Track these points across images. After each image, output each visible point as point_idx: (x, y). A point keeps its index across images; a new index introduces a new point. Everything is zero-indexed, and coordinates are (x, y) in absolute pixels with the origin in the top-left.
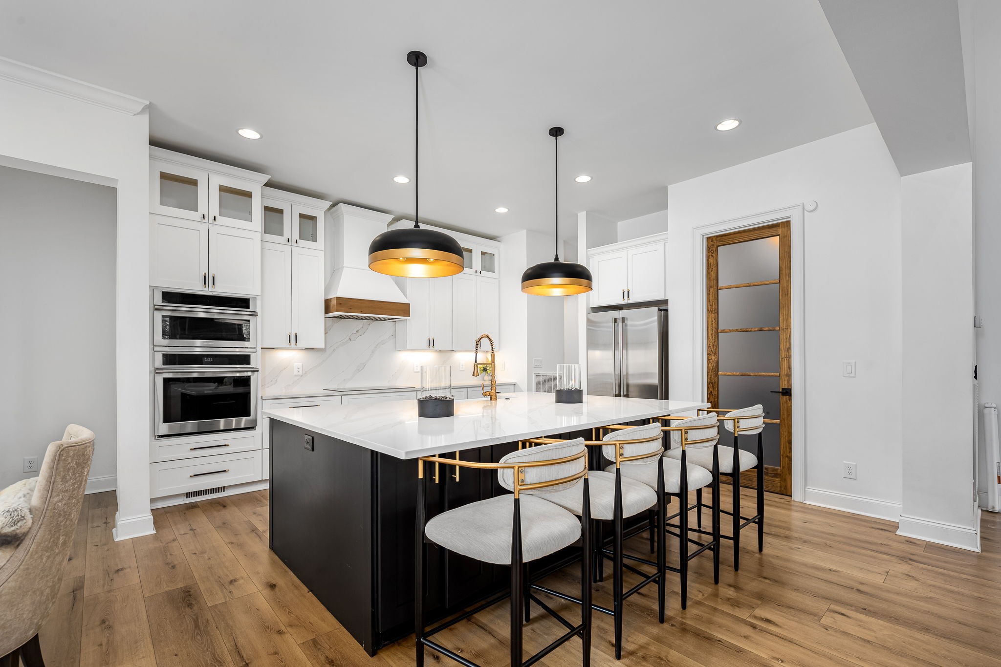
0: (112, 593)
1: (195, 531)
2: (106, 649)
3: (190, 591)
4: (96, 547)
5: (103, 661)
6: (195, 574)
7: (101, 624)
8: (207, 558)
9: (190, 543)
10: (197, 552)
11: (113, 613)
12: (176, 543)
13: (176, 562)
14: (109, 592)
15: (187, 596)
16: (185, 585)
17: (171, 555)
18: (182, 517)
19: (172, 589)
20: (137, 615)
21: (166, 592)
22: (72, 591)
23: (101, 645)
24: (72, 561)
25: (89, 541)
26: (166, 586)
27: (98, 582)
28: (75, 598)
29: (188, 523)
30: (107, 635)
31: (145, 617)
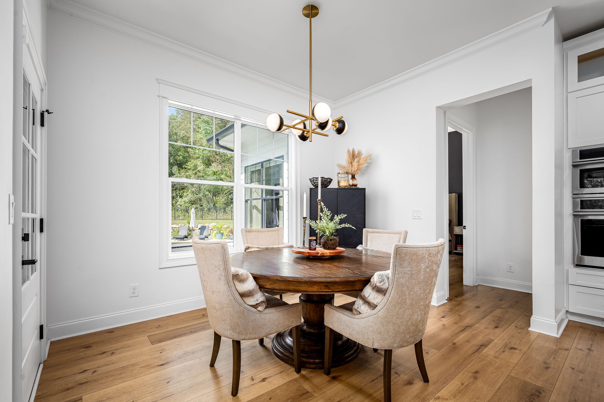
0: (496, 360)
1: (591, 352)
2: (462, 389)
3: (541, 393)
4: (516, 328)
5: (455, 394)
6: (558, 383)
7: (474, 373)
8: (580, 378)
9: (577, 358)
10: (576, 369)
11: (485, 371)
12: (566, 353)
13: (552, 366)
14: (496, 357)
15: (536, 395)
16: (543, 386)
17: (554, 358)
18: (591, 336)
19: (531, 382)
20: (494, 383)
21: (525, 382)
22: (481, 345)
23: (463, 384)
24: (497, 329)
25: (515, 323)
26: (529, 377)
27: (497, 348)
28: (479, 349)
29: (591, 343)
30: (471, 381)
31: (497, 387)
